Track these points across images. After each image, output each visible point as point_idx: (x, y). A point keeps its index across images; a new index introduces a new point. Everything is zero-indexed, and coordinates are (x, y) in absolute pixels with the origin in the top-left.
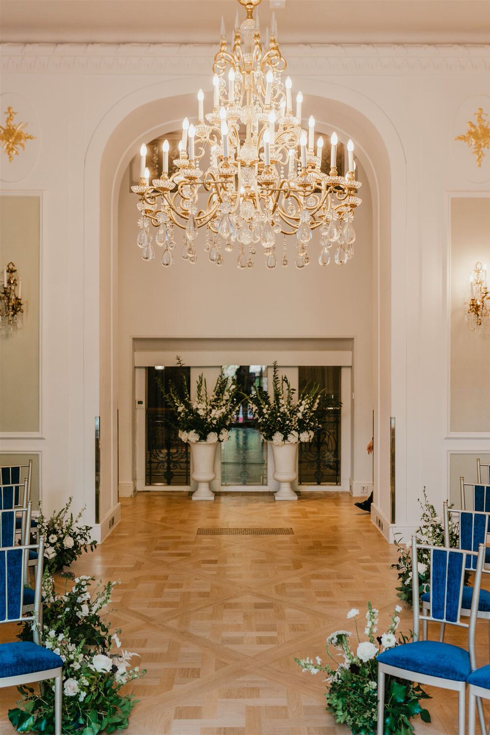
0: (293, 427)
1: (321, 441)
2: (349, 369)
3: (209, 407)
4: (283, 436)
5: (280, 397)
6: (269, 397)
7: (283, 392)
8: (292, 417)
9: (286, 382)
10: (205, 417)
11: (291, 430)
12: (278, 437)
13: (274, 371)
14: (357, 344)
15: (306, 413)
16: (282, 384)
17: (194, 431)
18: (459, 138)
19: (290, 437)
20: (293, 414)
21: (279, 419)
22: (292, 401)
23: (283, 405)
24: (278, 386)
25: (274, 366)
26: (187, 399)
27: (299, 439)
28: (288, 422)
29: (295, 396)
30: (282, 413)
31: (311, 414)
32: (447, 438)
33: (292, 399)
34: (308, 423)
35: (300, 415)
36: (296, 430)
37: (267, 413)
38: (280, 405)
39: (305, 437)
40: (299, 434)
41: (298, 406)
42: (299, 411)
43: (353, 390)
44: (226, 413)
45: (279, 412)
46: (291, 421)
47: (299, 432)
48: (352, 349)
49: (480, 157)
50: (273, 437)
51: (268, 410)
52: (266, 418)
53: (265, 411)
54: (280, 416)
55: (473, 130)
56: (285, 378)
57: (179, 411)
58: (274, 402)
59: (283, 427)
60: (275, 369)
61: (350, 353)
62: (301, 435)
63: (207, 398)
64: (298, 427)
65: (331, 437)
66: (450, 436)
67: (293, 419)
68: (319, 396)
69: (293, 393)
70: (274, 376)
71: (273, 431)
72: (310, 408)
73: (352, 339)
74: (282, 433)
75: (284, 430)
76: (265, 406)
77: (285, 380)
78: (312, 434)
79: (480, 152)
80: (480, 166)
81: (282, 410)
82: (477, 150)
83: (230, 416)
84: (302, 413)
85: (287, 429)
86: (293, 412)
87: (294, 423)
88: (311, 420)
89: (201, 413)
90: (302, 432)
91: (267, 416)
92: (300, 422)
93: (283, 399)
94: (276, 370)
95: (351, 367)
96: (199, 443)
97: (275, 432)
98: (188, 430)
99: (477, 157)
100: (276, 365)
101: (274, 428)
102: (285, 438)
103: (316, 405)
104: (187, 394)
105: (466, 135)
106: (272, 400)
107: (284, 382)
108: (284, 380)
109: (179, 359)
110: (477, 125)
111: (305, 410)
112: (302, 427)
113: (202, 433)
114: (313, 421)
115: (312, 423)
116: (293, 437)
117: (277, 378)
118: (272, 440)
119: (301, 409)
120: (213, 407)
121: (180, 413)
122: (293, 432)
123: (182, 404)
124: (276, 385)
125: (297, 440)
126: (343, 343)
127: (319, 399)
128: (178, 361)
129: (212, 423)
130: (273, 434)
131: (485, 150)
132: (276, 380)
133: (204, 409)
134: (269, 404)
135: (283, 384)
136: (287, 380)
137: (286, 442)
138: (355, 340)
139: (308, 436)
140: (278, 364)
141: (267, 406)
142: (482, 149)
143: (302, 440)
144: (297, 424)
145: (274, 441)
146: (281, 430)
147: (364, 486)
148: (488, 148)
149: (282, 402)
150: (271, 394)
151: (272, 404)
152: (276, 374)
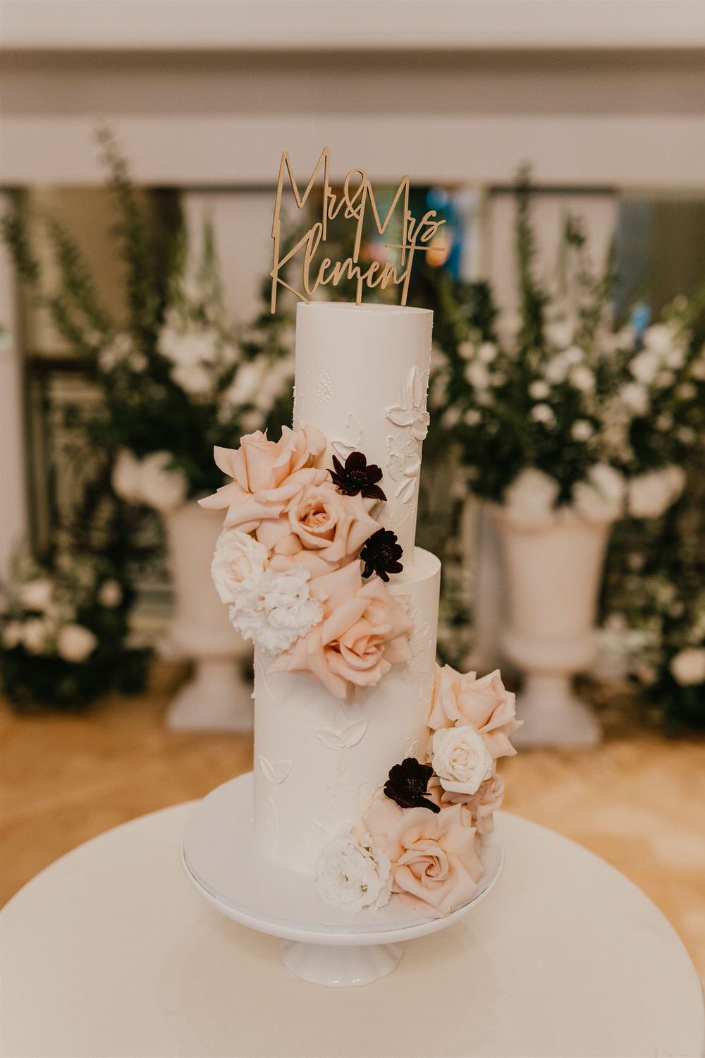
3: (230, 356)
4: (555, 489)
10: (206, 401)
11: (595, 464)
12: (532, 489)
15: (665, 389)
17: (162, 455)
19: (582, 493)
20: (608, 392)
21: (543, 412)
22: (596, 331)
23: (560, 350)
24: (534, 267)
25: (520, 187)
27: (624, 502)
28: (582, 430)
31: (689, 393)
34: (669, 432)
35: (634, 398)
36: (614, 464)
38: (548, 350)
39: (654, 493)
40: (627, 481)
41: (625, 354)
45: (542, 379)
46: (597, 425)
47: (630, 473)
50: (508, 491)
51: (492, 368)
52: (480, 409)
53: (478, 376)
54: (544, 401)
58: (521, 332)
59: (559, 451)
60: (523, 199)
62: (637, 486)
64: (626, 449)
67: (607, 415)
71: (513, 464)
75: (562, 463)
81: (555, 371)
84: (649, 387)
85: (575, 461)
87: (615, 436)
88: (681, 417)
89: (194, 380)
90: (640, 473)
91: (484, 399)
92: (639, 429)
93: (560, 319)
94: (530, 201)
97: (519, 470)
100: (528, 182)
101: (515, 455)
102: (564, 498)
106: (510, 323)
112: (642, 452)
114: (687, 424)
115: (685, 434)
116: (600, 496)
118: (503, 501)
119: (644, 366)
120: (251, 352)
122: (603, 474)
124: (524, 268)
125: (613, 507)
130: (509, 475)
133: (206, 365)
136: (583, 239)
137: (567, 514)
140: (542, 175)
141: (488, 352)
143: (637, 507)
144: (623, 437)
146: (546, 464)
149: (559, 332)
150: (507, 298)
151: (510, 344)
152: (528, 221)
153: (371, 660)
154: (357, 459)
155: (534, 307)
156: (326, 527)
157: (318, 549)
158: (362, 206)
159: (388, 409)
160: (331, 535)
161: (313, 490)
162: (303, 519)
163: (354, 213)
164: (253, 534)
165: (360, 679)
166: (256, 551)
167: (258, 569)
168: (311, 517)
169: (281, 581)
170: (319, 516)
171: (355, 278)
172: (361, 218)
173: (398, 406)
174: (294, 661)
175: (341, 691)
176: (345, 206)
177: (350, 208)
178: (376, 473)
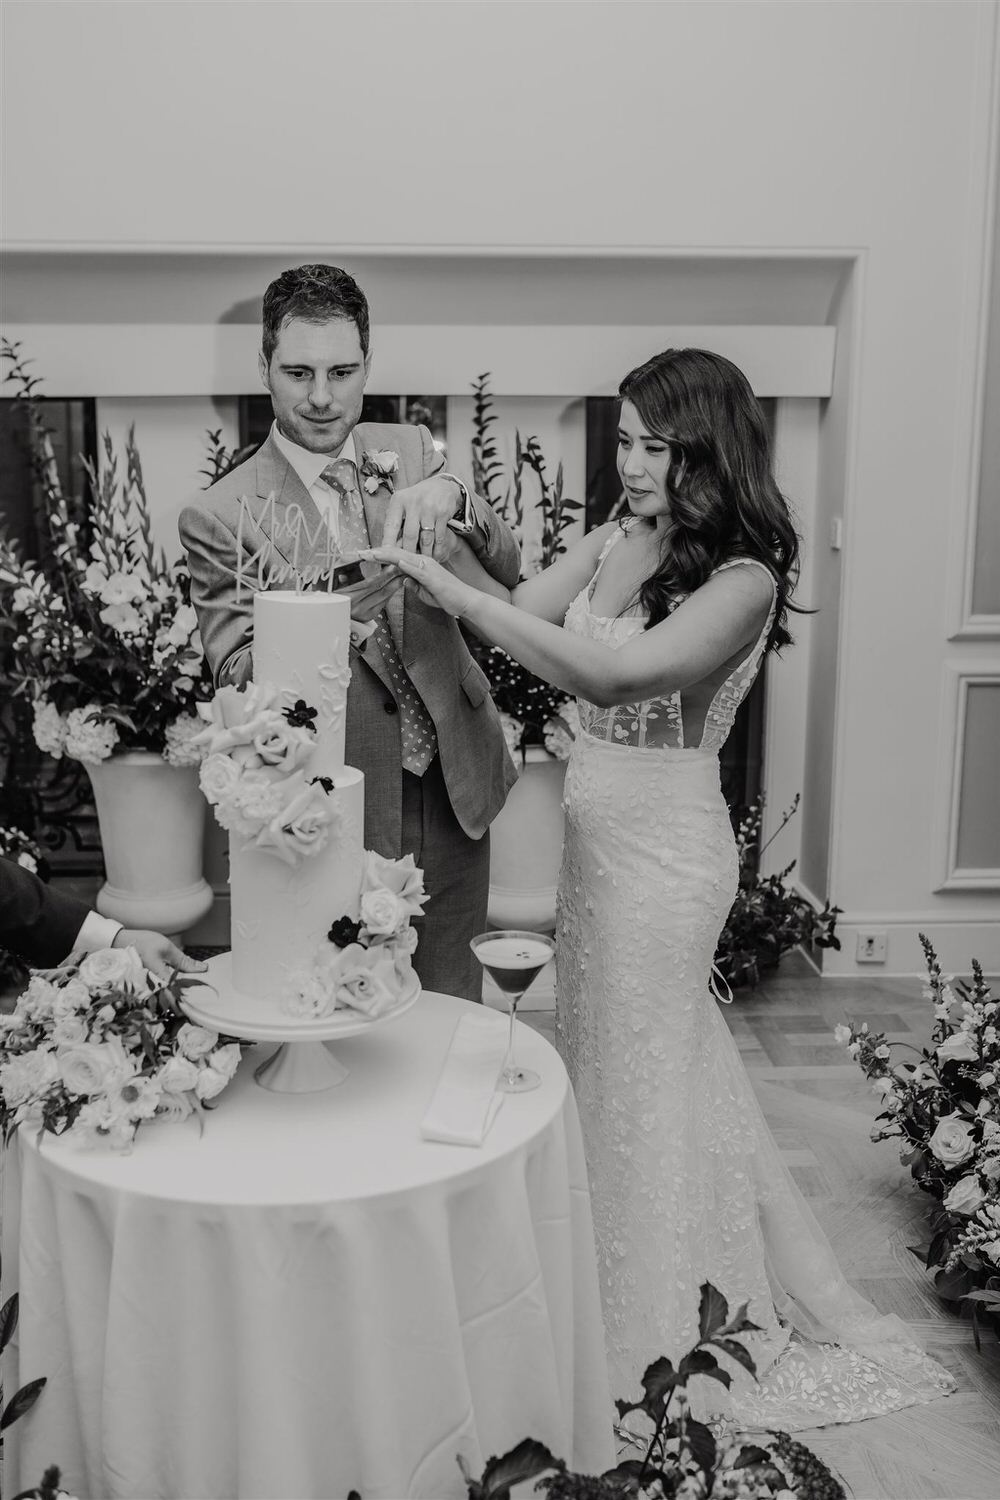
2: (813, 413)
3: (162, 591)
4: (521, 728)
7: (520, 515)
9: (536, 464)
10: (140, 642)
13: (478, 421)
16: (517, 476)
17: (92, 709)
24: (497, 489)
25: (478, 397)
26: (62, 549)
29: (574, 534)
56: (531, 447)
57: (18, 606)
60: (480, 409)
61: (825, 334)
63: (151, 547)
69: (570, 520)
70: (477, 442)
74: (514, 716)
75: (528, 699)
77: (531, 457)
94: (486, 414)
95: (824, 402)
96: (118, 762)
98: (65, 699)
100: (484, 393)
102: (533, 737)
104: (63, 528)
107: (527, 466)
108: (527, 457)
109: (15, 358)
113: (127, 721)
117: (488, 453)
121: (23, 620)
123: (29, 575)
128: (10, 365)
129: (175, 674)
132: (487, 462)
133: (134, 604)
135: (522, 478)
136: (539, 458)
138: (857, 270)
147: (870, 932)
152: (485, 438)
153: (311, 838)
154: (300, 705)
156: (280, 748)
157: (274, 764)
158: (298, 529)
159: (320, 667)
160: (284, 753)
161: (270, 724)
162: (265, 744)
163: (293, 534)
164: (230, 755)
165: (306, 851)
166: (232, 766)
167: (234, 778)
168: (270, 742)
169: (250, 787)
170: (276, 740)
171: (294, 577)
172: (297, 537)
173: (327, 665)
174: (260, 841)
175: (292, 860)
176: (286, 529)
177: (289, 530)
178: (313, 713)
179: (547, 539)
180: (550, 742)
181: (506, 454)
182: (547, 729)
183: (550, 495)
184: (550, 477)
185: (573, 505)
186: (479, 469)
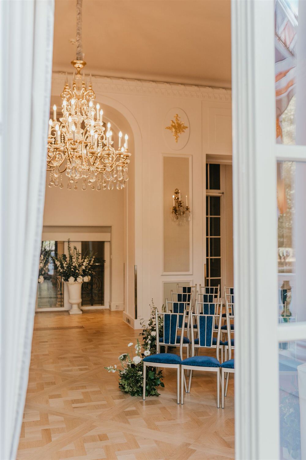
0: (80, 274)
1: (93, 281)
2: (109, 243)
4: (74, 279)
5: (73, 258)
6: (66, 258)
7: (74, 255)
8: (79, 268)
9: (76, 249)
11: (79, 275)
12: (72, 279)
13: (69, 244)
14: (114, 229)
15: (87, 266)
18: (167, 128)
20: (80, 267)
21: (72, 269)
22: (78, 260)
23: (74, 262)
24: (71, 252)
27: (83, 280)
28: (77, 271)
29: (80, 257)
30: (73, 266)
31: (90, 267)
32: (162, 275)
33: (79, 259)
34: (88, 272)
35: (83, 267)
36: (81, 275)
37: (66, 267)
38: (73, 262)
39: (87, 279)
40: (83, 277)
41: (82, 262)
42: (83, 265)
43: (111, 254)
44: (42, 267)
45: (72, 266)
46: (79, 271)
47: (83, 276)
48: (110, 232)
49: (177, 138)
50: (69, 280)
51: (66, 264)
52: (65, 269)
53: (64, 265)
54: (72, 268)
55: (174, 124)
56: (75, 247)
58: (70, 260)
59: (75, 274)
60: (69, 242)
61: (109, 234)
62: (84, 278)
64: (82, 273)
65: (99, 279)
66: (163, 274)
67: (80, 269)
68: (94, 257)
69: (80, 255)
70: (68, 247)
71: (69, 276)
72: (89, 264)
73: (110, 227)
74: (74, 277)
76: (64, 262)
77: (75, 248)
78: (90, 277)
79: (177, 136)
80: (177, 142)
81: (74, 265)
82: (175, 134)
83: (44, 269)
84: (85, 266)
85: (77, 275)
86: (80, 266)
88: (89, 270)
90: (85, 276)
91: (65, 268)
92: (84, 271)
93: (74, 259)
94: (70, 243)
95: (110, 242)
97: (70, 277)
99: (176, 138)
101: (69, 275)
102: (76, 280)
103: (92, 262)
105: (170, 127)
106: (68, 259)
107: (75, 250)
110: (175, 122)
111: (86, 264)
112: (85, 274)
114: (90, 271)
115: (90, 272)
116: (80, 279)
117: (70, 248)
118: (68, 281)
119: (84, 264)
122: (80, 276)
124: (69, 252)
125: (82, 281)
126: (106, 229)
127: (94, 258)
130: (69, 278)
131: (179, 134)
132: (70, 249)
134: (66, 261)
137: (76, 282)
138: (112, 227)
139: (88, 279)
140: (71, 240)
141: (66, 263)
142: (178, 134)
143: (85, 281)
144: (82, 272)
145: (70, 282)
147: (117, 305)
148: (181, 134)
149: (74, 260)
150: (68, 256)
151: (68, 262)
152: (70, 246)
155: (71, 257)
179: (77, 258)
180: (77, 280)
181: (72, 248)
182: (77, 278)
183: (77, 253)
184: (77, 251)
185: (80, 254)
186: (69, 249)
